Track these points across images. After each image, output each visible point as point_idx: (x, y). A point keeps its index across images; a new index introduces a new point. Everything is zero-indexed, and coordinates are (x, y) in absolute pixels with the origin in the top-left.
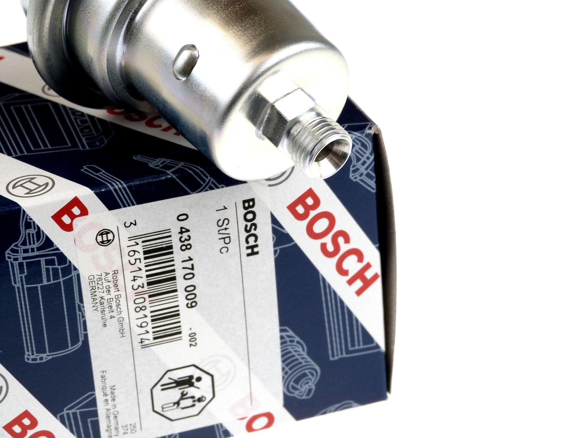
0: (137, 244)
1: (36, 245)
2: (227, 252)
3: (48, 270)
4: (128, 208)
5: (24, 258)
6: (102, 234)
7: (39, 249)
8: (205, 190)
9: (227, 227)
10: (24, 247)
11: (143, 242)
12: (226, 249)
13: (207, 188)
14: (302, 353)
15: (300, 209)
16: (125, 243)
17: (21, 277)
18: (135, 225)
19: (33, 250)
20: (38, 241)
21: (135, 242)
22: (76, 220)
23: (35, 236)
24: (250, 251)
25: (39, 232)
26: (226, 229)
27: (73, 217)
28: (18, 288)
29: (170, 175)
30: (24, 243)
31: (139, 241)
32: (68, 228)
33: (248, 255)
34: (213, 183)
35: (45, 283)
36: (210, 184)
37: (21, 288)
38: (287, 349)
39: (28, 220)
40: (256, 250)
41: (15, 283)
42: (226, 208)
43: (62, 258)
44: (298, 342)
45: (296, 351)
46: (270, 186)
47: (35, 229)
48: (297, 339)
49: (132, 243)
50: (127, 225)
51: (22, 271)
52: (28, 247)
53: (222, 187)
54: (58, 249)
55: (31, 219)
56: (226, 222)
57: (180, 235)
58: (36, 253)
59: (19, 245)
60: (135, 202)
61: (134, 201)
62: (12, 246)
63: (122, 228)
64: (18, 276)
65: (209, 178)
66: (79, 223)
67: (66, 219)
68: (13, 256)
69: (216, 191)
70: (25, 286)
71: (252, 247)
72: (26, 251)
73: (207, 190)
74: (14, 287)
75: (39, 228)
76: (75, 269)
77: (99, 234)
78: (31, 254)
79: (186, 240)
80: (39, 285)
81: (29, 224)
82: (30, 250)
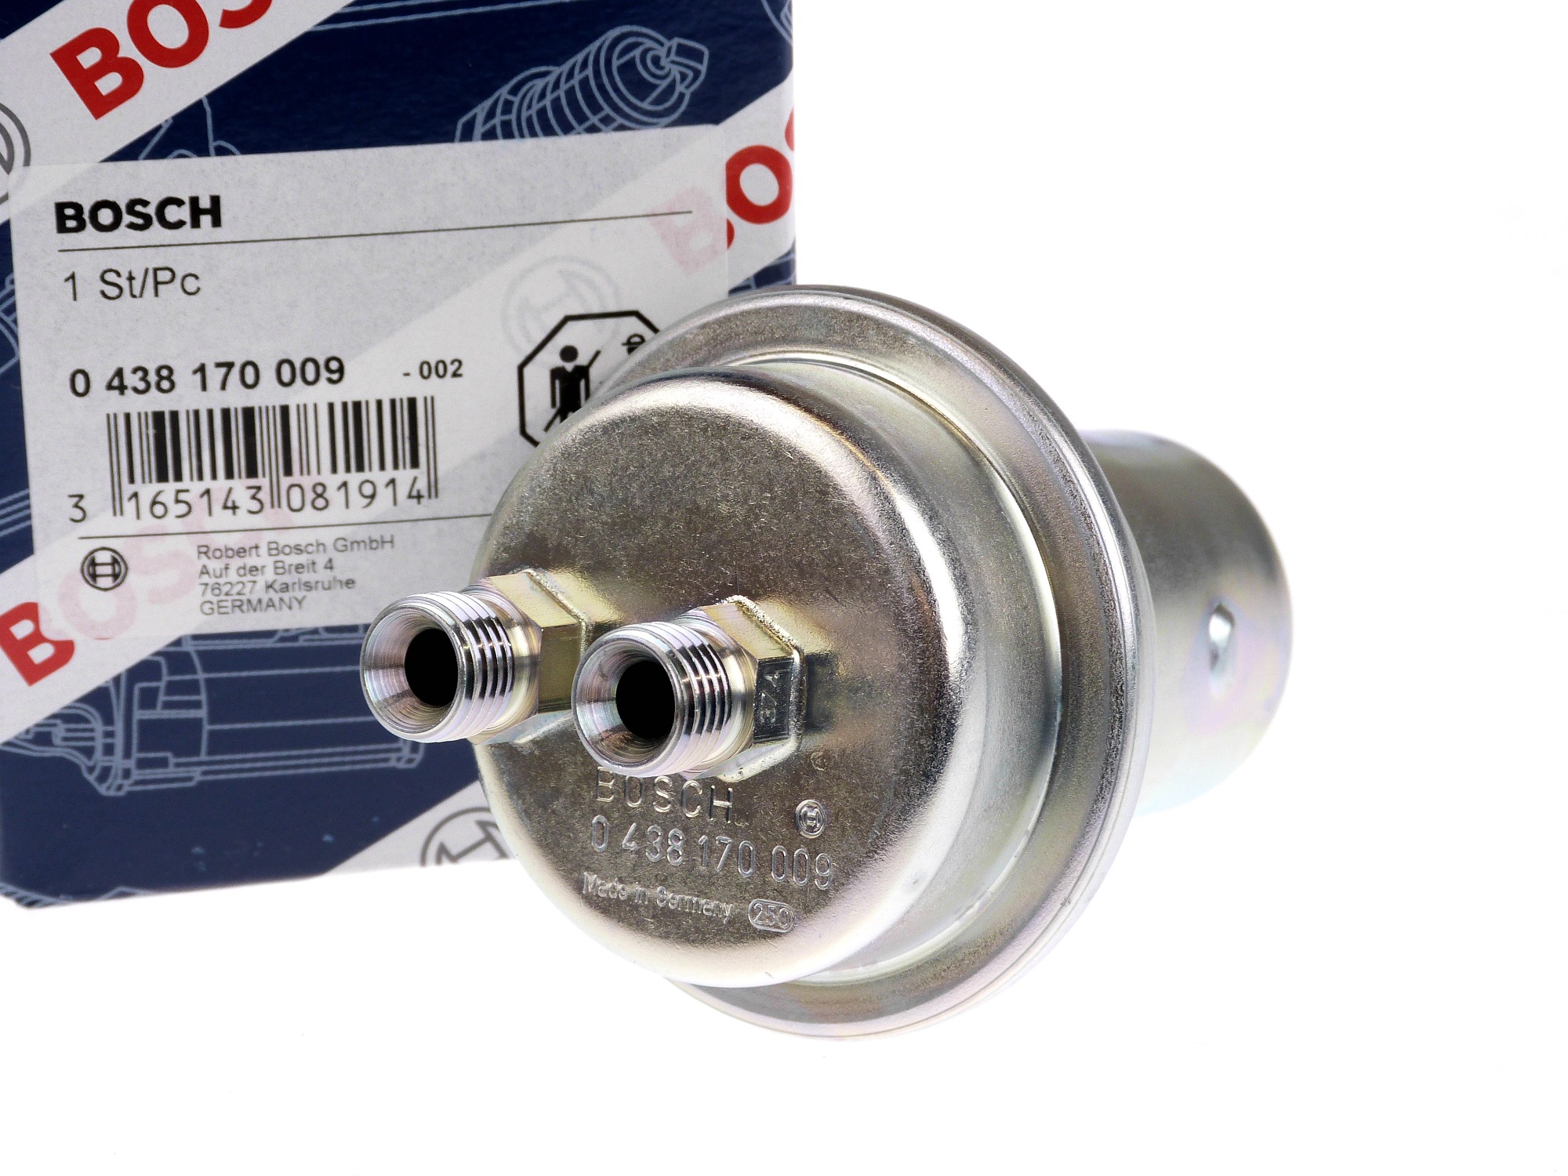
0: (135, 495)
1: (98, 726)
2: (196, 277)
3: (168, 705)
4: (35, 511)
5: (127, 754)
6: (94, 576)
7: (108, 719)
8: (12, 325)
9: (125, 275)
10: (98, 754)
11: (132, 480)
12: (190, 280)
13: (8, 320)
14: (551, 79)
15: (109, 83)
16: (127, 523)
17: (178, 765)
18: (81, 497)
19: (109, 734)
20: (86, 721)
21: (130, 499)
22: (46, 631)
23: (73, 726)
24: (206, 220)
25: (66, 717)
26: (131, 278)
27: (36, 638)
28: (205, 773)
30: (88, 752)
31: (128, 489)
32: (64, 651)
33: (217, 222)
35: (202, 713)
37: (205, 768)
38: (529, 120)
39: (30, 737)
40: (205, 203)
41: (190, 779)
42: (73, 277)
43: (143, 671)
44: (514, 91)
45: (542, 96)
46: (27, 162)
47: (54, 725)
48: (503, 92)
49: (129, 507)
50: (78, 514)
51: (163, 763)
52: (99, 743)
53: (12, 282)
54: (117, 680)
55: (28, 731)
56: (111, 277)
57: (129, 392)
58: (119, 727)
59: (91, 763)
60: (22, 493)
61: (16, 496)
62: (91, 778)
63: (84, 529)
64: (171, 771)
66: (55, 625)
67: (40, 654)
68: (116, 779)
69: (20, 298)
70: (203, 757)
71: (196, 212)
72: (109, 750)
73: (15, 321)
74: (201, 784)
75: (54, 716)
76: (178, 642)
77: (92, 583)
78: (119, 741)
79: (144, 379)
80: (207, 728)
81: (41, 736)
82: (109, 741)
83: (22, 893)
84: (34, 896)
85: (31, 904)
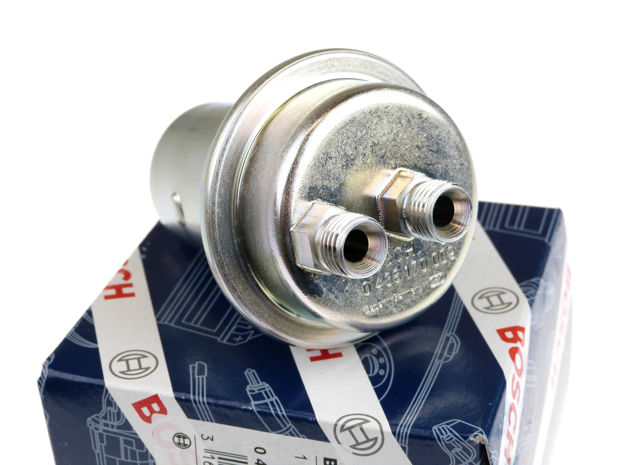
0: (213, 458)
1: (116, 423)
3: (126, 449)
4: (206, 423)
5: (104, 431)
6: (179, 437)
7: (119, 427)
8: (285, 433)
10: (104, 421)
11: (219, 458)
13: (287, 432)
16: (201, 453)
17: (101, 446)
18: (212, 440)
19: (113, 426)
20: (118, 420)
21: (212, 456)
22: (154, 416)
23: (115, 415)
25: (119, 414)
27: (152, 411)
28: (98, 454)
29: (251, 406)
30: (105, 417)
31: (216, 456)
32: (148, 420)
34: (293, 430)
35: (123, 458)
36: (291, 430)
37: (100, 455)
39: (110, 399)
41: (96, 448)
42: (305, 458)
43: (140, 444)
46: (354, 453)
47: (116, 409)
49: (209, 455)
50: (205, 437)
51: (102, 441)
52: (108, 422)
53: (303, 437)
54: (136, 434)
55: (112, 399)
58: (115, 430)
59: (100, 417)
60: (213, 420)
61: (212, 418)
62: (94, 416)
63: (199, 438)
64: (98, 444)
65: (290, 424)
66: (157, 418)
67: (145, 410)
68: (94, 425)
69: (296, 439)
70: (105, 455)
72: (106, 425)
73: (287, 435)
74: (94, 452)
75: (119, 409)
76: (152, 458)
77: (176, 435)
78: (109, 429)
80: (117, 459)
81: (111, 403)
82: (110, 426)
83: (44, 381)
84: (43, 386)
85: (39, 384)
